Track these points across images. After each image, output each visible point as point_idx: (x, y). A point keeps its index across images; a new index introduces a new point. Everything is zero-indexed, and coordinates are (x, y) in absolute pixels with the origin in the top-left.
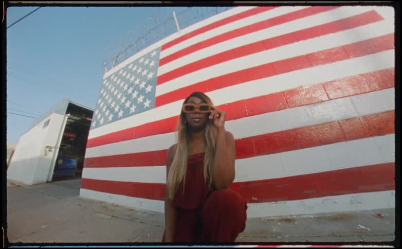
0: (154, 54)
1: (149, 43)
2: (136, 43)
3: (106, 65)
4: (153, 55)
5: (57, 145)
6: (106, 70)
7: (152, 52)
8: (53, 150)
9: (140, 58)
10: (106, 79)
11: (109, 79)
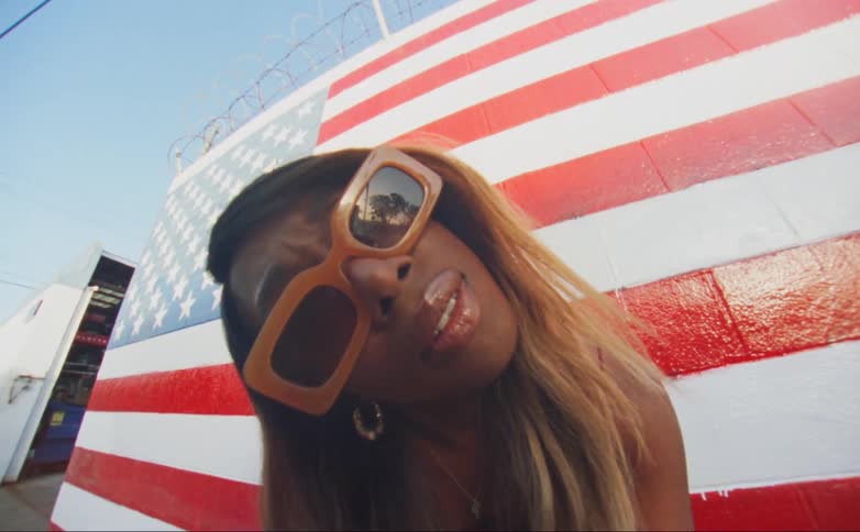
0: (307, 109)
1: (296, 83)
2: (258, 83)
3: (178, 155)
4: (301, 112)
5: (49, 373)
6: (180, 168)
7: (301, 105)
8: (37, 386)
9: (265, 128)
10: (174, 192)
11: (179, 192)
